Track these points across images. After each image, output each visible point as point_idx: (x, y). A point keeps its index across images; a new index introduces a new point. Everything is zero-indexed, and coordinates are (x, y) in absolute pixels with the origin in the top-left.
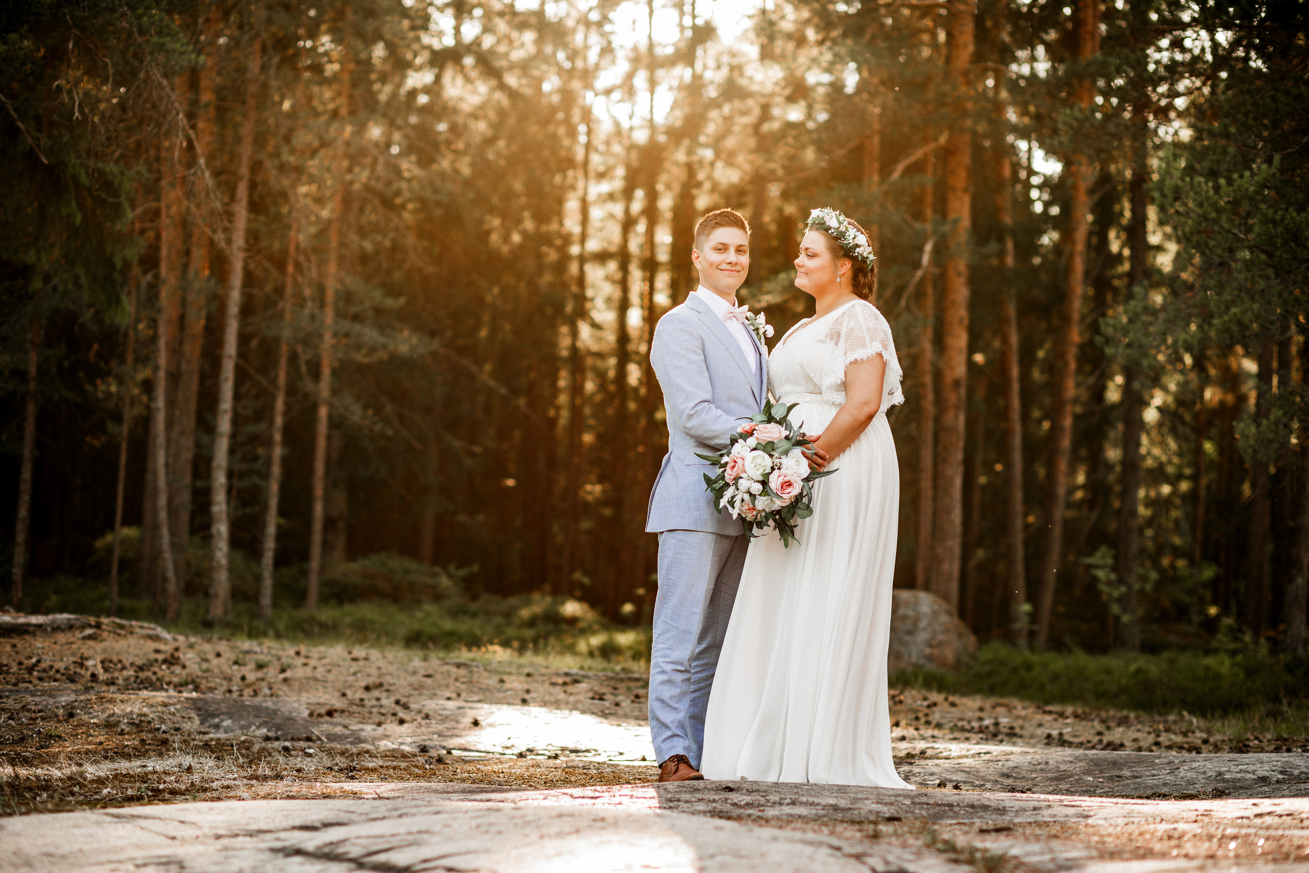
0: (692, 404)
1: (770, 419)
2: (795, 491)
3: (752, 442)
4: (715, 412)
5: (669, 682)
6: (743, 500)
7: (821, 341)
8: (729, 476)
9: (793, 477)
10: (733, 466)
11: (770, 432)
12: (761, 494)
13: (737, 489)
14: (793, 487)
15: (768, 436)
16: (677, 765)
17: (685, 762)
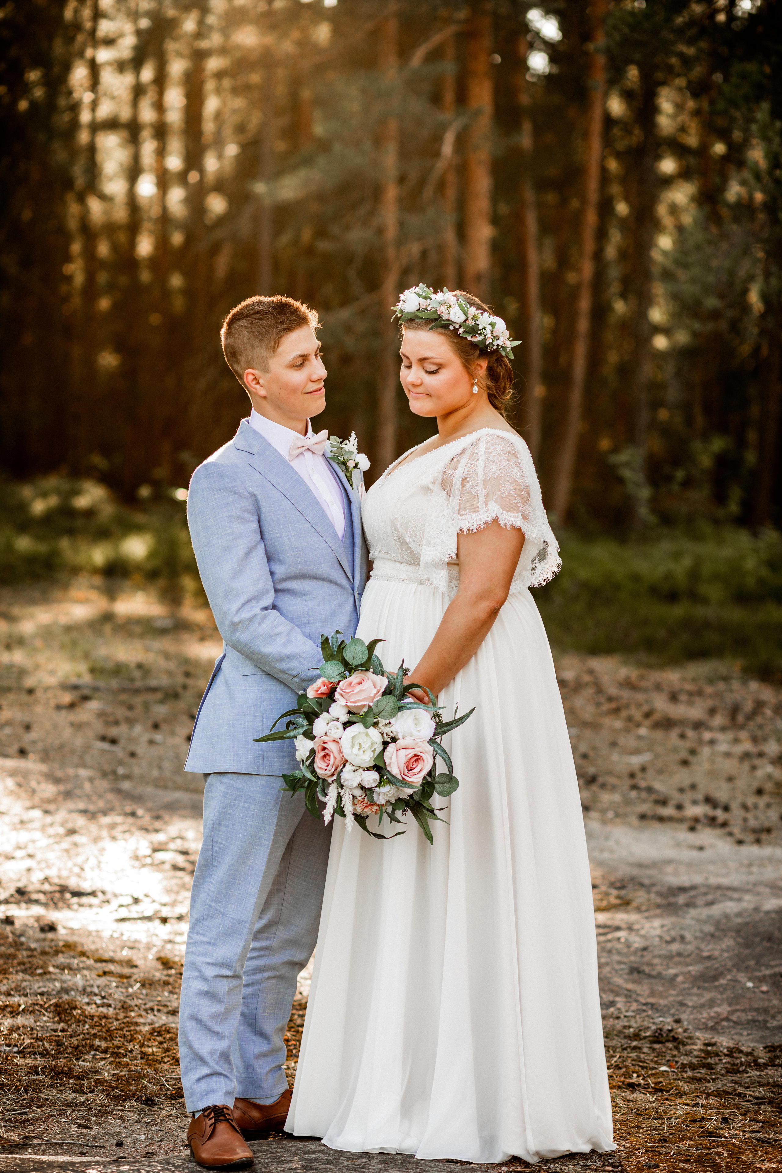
5: (210, 995)
6: (354, 797)
7: (427, 490)
8: (323, 771)
9: (419, 747)
10: (325, 756)
11: (361, 691)
12: (379, 785)
13: (342, 786)
14: (423, 761)
15: (361, 699)
16: (215, 1124)
17: (227, 1120)
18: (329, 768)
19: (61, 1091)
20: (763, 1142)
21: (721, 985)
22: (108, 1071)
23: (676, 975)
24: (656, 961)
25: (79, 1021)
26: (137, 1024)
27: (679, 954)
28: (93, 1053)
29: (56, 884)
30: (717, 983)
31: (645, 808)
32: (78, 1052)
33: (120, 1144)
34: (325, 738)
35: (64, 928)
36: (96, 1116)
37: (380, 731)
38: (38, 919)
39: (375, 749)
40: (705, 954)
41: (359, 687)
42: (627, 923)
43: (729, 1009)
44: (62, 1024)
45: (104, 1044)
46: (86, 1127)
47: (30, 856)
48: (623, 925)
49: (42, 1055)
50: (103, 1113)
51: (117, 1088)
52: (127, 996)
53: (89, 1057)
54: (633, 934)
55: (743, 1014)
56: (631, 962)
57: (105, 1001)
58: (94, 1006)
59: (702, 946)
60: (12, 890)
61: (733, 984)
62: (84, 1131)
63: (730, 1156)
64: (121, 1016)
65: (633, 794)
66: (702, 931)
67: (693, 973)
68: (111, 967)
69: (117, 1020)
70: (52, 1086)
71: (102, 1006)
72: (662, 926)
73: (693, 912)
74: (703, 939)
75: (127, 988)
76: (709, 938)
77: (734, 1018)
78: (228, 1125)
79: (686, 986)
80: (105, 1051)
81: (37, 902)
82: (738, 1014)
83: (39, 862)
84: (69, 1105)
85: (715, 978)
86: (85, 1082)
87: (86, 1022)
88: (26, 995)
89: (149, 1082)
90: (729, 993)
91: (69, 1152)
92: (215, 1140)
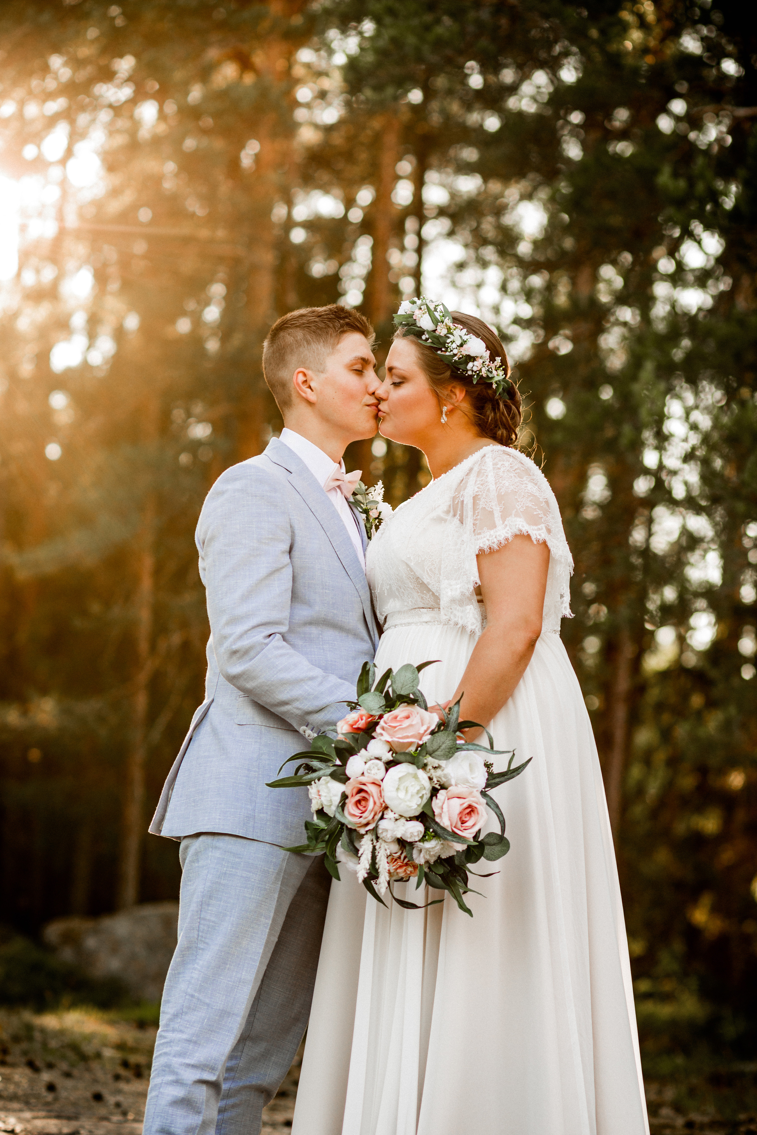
3: (379, 748)
5: (186, 1101)
7: (440, 520)
9: (474, 797)
10: (359, 802)
11: (411, 726)
12: (423, 840)
13: (377, 838)
14: (478, 813)
15: (410, 735)
18: (364, 815)
34: (363, 779)
37: (429, 775)
39: (423, 795)
41: (406, 723)
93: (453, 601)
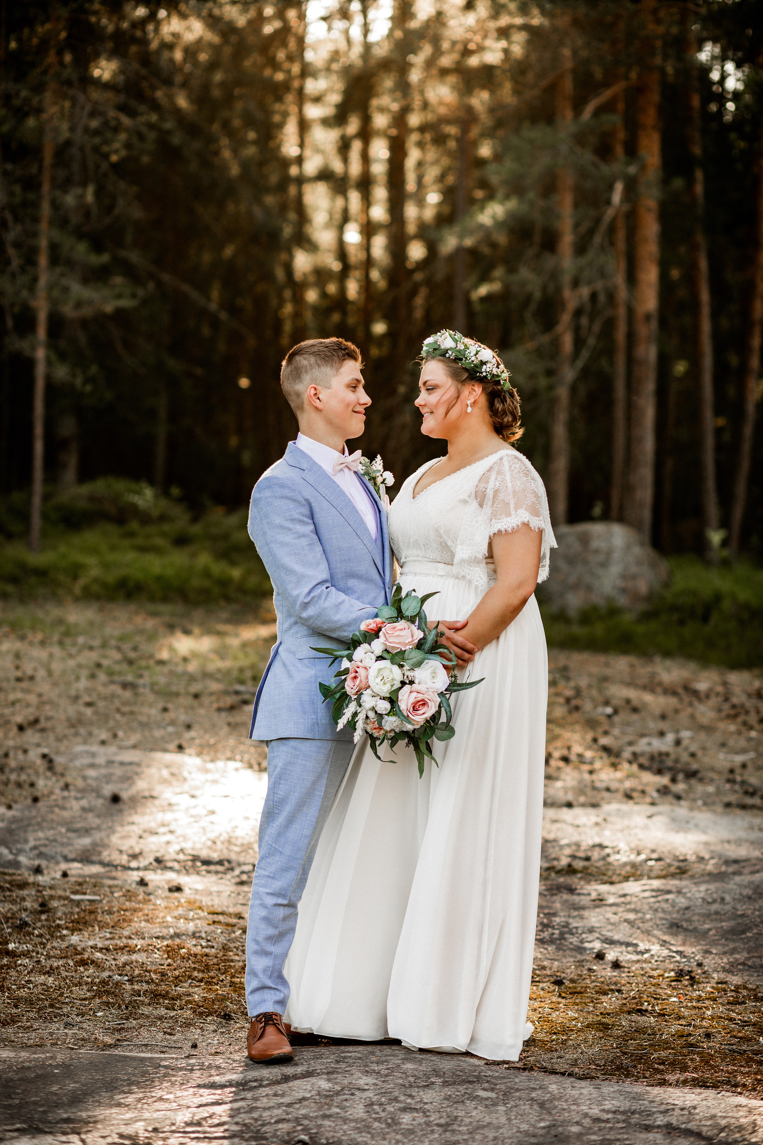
0: (306, 590)
1: (400, 615)
2: (430, 711)
3: (377, 646)
4: (336, 596)
6: (367, 717)
7: (465, 502)
8: (350, 687)
11: (400, 636)
12: (388, 714)
13: (360, 705)
14: (428, 706)
16: (264, 1027)
17: (275, 1024)
19: (156, 1008)
20: (734, 1052)
21: (747, 937)
22: (199, 995)
23: (710, 930)
24: (695, 918)
25: (184, 958)
26: (232, 961)
27: (717, 913)
28: (190, 981)
29: (190, 855)
30: (743, 936)
31: (732, 798)
32: (177, 980)
33: (194, 1046)
34: (361, 664)
35: (190, 889)
36: (180, 1027)
37: (403, 672)
38: (168, 882)
39: (395, 684)
40: (739, 913)
41: (400, 633)
42: (677, 888)
43: (747, 956)
44: (169, 960)
45: (200, 975)
46: (171, 1034)
47: (171, 832)
48: (674, 889)
49: (147, 982)
50: (187, 1025)
51: (203, 1006)
52: (229, 940)
53: (186, 985)
54: (681, 896)
55: (758, 960)
56: (672, 918)
57: (210, 943)
58: (199, 947)
59: (738, 906)
60: (151, 859)
61: (758, 936)
62: (168, 1037)
63: (701, 1061)
64: (221, 954)
65: (728, 786)
66: (741, 894)
67: (725, 928)
68: (221, 918)
69: (216, 957)
70: (149, 1005)
71: (207, 947)
72: (707, 890)
73: (737, 879)
74: (740, 901)
75: (230, 934)
76: (746, 899)
77: (750, 963)
78: (275, 1028)
79: (717, 938)
80: (201, 981)
81: (171, 868)
82: (754, 959)
83: (177, 837)
84: (161, 1018)
85: (743, 932)
86: (178, 1003)
87: (189, 959)
88: (144, 939)
89: (231, 1003)
90: (752, 944)
91: (151, 1051)
92: (264, 1040)
93: (463, 561)
